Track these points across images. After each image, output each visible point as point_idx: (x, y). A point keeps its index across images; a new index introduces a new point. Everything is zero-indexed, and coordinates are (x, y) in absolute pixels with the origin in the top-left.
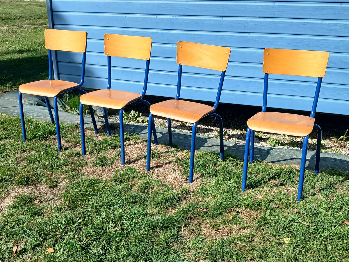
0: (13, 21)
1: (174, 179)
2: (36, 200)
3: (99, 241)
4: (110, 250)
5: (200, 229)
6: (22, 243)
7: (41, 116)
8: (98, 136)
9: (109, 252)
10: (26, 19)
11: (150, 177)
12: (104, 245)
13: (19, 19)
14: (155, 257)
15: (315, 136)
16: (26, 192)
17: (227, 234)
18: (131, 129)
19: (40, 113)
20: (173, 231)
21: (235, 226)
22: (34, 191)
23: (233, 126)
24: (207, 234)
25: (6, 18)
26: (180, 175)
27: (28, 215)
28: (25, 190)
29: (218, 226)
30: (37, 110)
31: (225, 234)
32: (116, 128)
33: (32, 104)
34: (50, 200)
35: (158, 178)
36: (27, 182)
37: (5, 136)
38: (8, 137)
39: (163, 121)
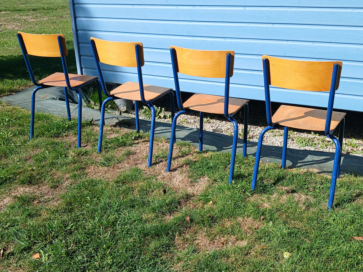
0: (55, 11)
1: (180, 182)
2: (35, 201)
3: (86, 247)
4: (96, 257)
5: (195, 238)
6: (13, 245)
7: (61, 111)
8: (111, 134)
9: (94, 260)
10: (68, 9)
11: (154, 179)
12: (91, 252)
13: (61, 9)
14: (140, 267)
15: (350, 136)
16: (28, 191)
17: (222, 245)
18: (148, 126)
19: (60, 108)
20: (165, 240)
21: (232, 236)
22: (35, 190)
23: (261, 123)
24: (202, 244)
25: (48, 8)
26: (186, 177)
27: (24, 216)
28: (27, 189)
29: (214, 235)
30: (58, 105)
31: (219, 245)
32: (132, 125)
33: (54, 99)
34: (49, 201)
35: (163, 180)
36: (30, 181)
37: (19, 132)
38: (22, 134)
39: (187, 117)
